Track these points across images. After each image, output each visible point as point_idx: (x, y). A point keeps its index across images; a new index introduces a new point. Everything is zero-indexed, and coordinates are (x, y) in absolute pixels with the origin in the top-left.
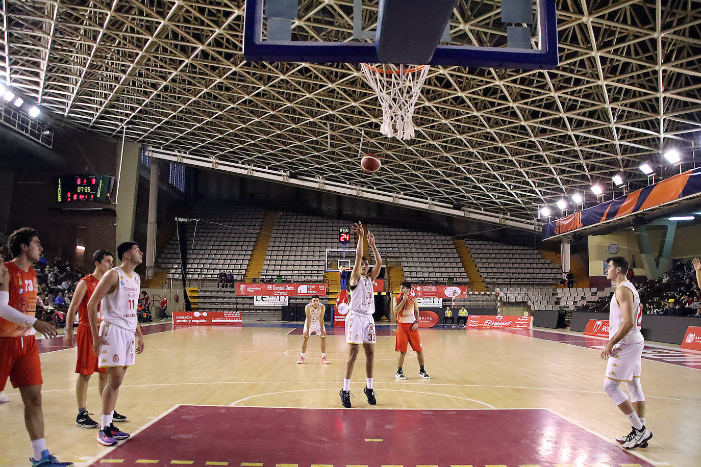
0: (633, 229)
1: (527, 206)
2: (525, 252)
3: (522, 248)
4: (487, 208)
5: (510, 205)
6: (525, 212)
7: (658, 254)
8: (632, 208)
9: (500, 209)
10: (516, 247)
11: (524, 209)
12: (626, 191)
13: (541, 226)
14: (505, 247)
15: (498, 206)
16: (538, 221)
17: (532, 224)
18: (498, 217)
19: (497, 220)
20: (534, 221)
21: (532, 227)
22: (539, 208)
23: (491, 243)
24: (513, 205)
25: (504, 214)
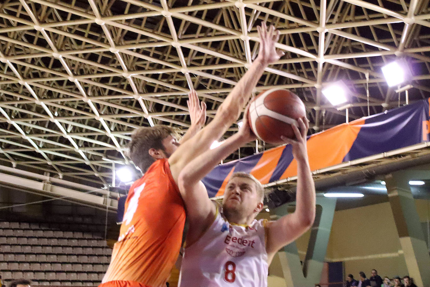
0: (268, 210)
1: (95, 163)
2: (85, 243)
3: (79, 235)
4: (23, 163)
5: (64, 159)
6: (89, 173)
7: (305, 253)
8: (269, 175)
9: (46, 166)
10: (70, 234)
11: (88, 167)
12: (260, 147)
13: (115, 198)
14: (51, 234)
15: (42, 161)
16: (111, 189)
17: (100, 195)
18: (40, 181)
19: (39, 186)
20: (105, 189)
21: (100, 201)
22: (113, 168)
23: (25, 226)
24: (69, 160)
25: (52, 175)
